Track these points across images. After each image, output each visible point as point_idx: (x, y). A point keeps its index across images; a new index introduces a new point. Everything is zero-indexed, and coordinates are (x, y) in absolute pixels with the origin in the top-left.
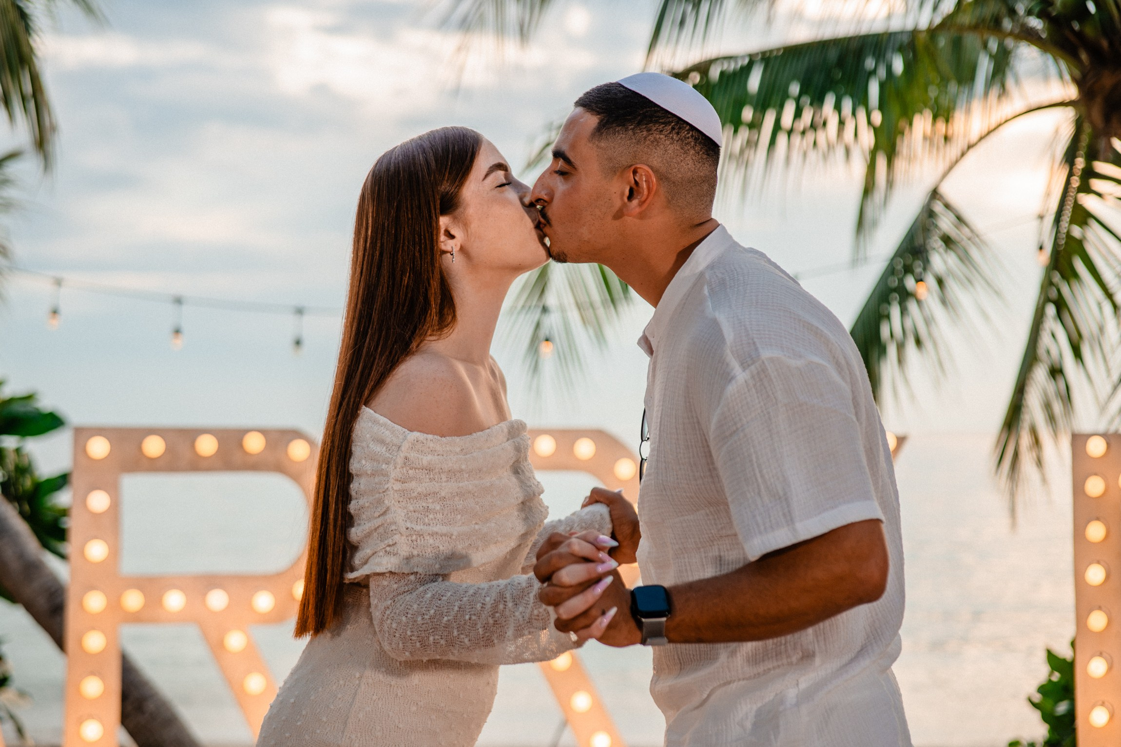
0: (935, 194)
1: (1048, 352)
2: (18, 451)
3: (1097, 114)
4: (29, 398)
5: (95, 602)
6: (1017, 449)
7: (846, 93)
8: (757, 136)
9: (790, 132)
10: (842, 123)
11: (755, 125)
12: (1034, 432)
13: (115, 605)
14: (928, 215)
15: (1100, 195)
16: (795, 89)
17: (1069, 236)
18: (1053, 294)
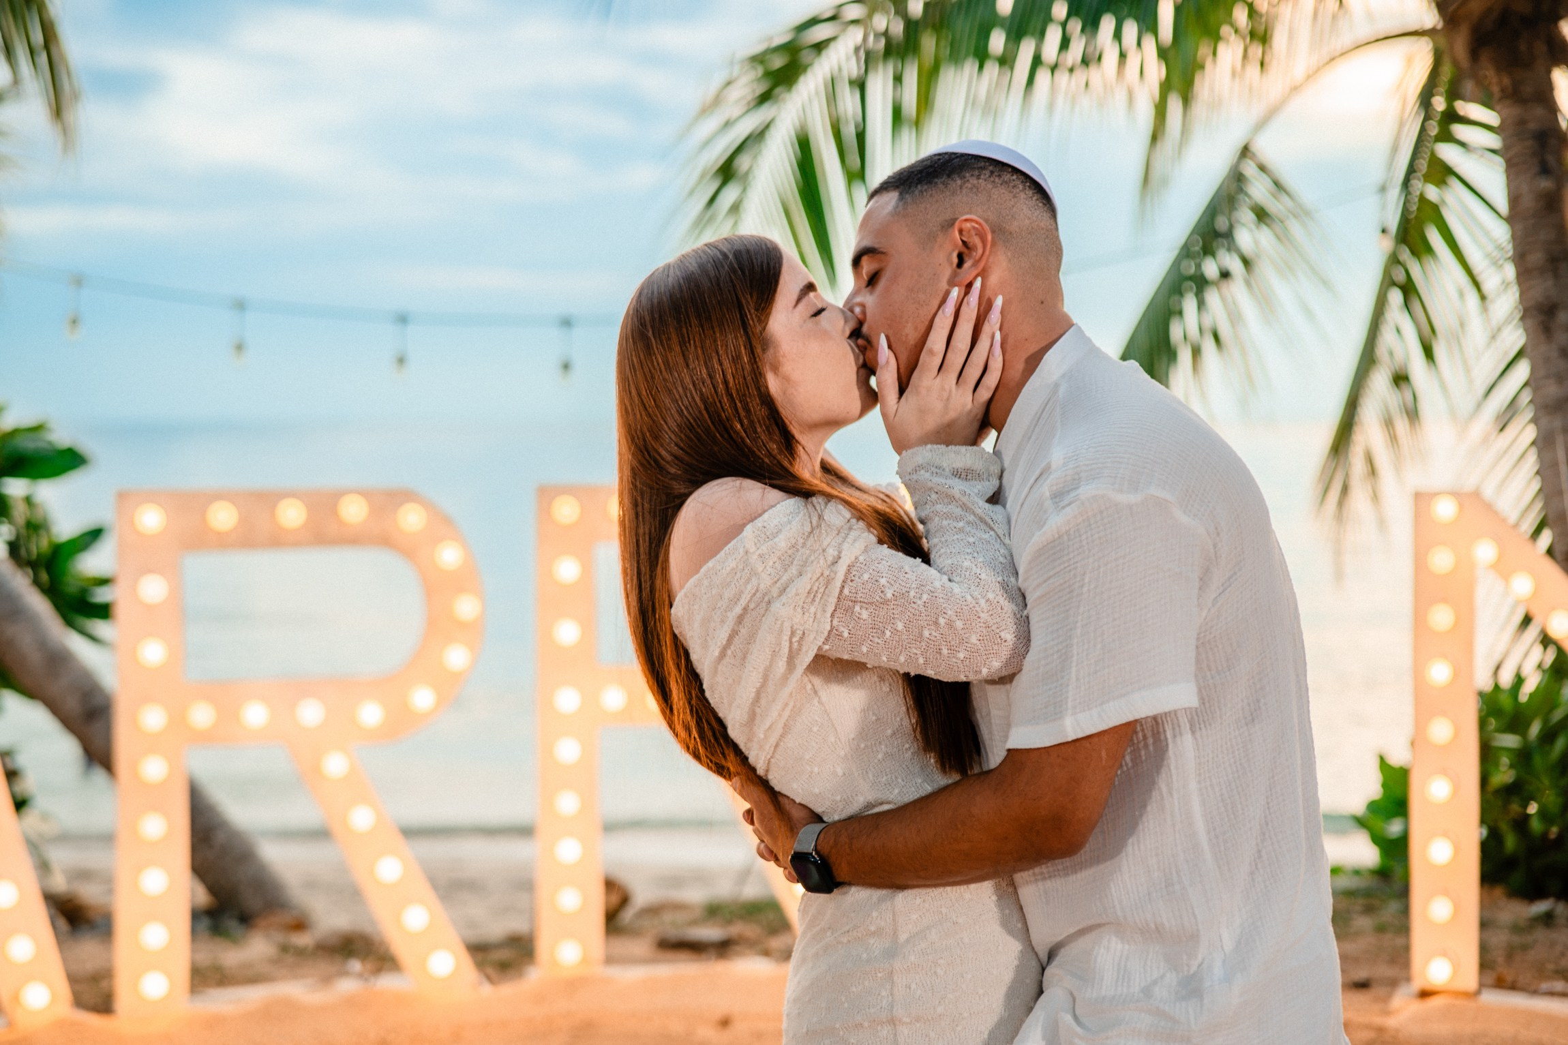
0: (1245, 151)
1: (1391, 353)
2: (28, 500)
3: (1461, 46)
4: (38, 429)
5: (153, 718)
6: (1346, 482)
7: (1129, 15)
8: (1009, 75)
9: (1054, 68)
10: (1123, 56)
11: (1006, 61)
12: (1370, 460)
13: (178, 720)
14: (1236, 182)
15: (1463, 144)
16: (1060, 10)
17: (1423, 199)
18: (1400, 277)
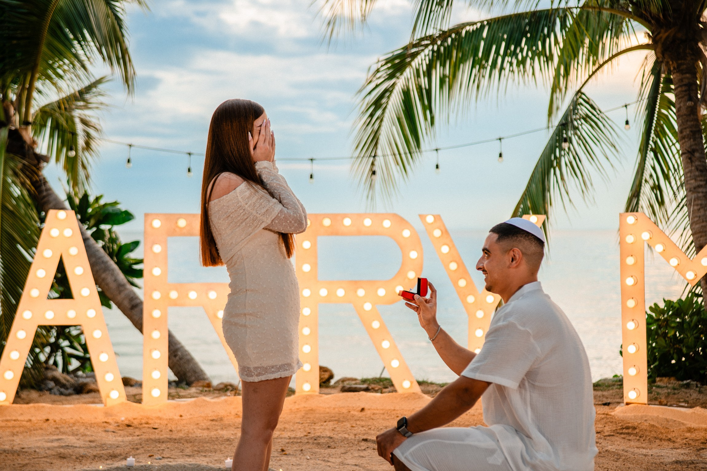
2: (110, 230)
4: (116, 203)
5: (157, 295)
13: (165, 296)
14: (575, 104)
